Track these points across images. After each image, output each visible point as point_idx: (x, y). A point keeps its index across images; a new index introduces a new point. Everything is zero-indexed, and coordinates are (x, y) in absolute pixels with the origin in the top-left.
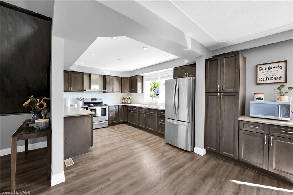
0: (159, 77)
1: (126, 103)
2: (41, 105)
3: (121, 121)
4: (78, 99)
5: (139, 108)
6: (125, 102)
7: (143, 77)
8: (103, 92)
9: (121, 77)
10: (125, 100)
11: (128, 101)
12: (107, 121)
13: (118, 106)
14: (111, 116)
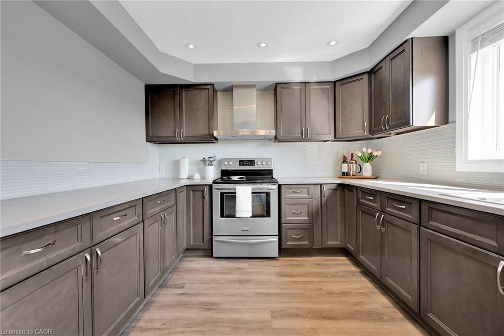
6: (353, 172)
10: (352, 165)
11: (363, 169)
12: (276, 239)
13: (320, 185)
14: (289, 222)
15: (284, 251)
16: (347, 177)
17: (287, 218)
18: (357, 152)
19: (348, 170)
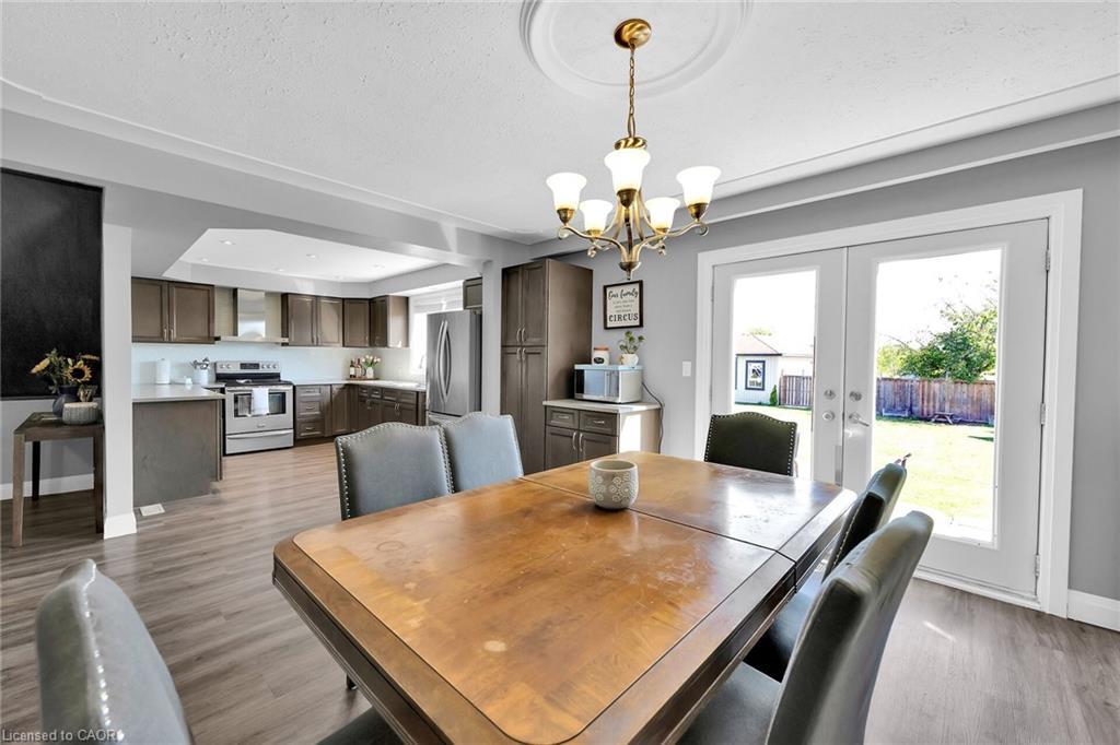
1: (360, 379)
2: (78, 373)
4: (195, 364)
5: (385, 392)
6: (358, 375)
7: (407, 299)
8: (283, 344)
9: (343, 299)
10: (358, 369)
11: (367, 372)
12: (292, 431)
13: (330, 386)
14: (303, 416)
15: (299, 442)
16: (354, 378)
17: (301, 413)
18: (362, 358)
19: (355, 373)
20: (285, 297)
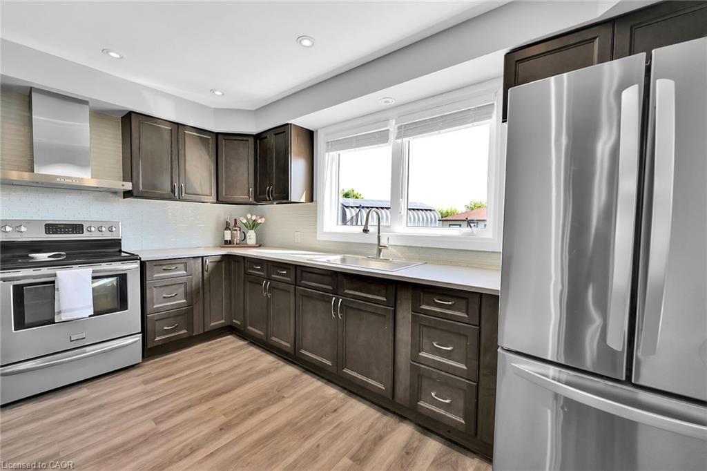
0: (392, 127)
1: (239, 246)
3: (215, 324)
5: (302, 271)
6: (236, 240)
7: (312, 134)
9: (217, 134)
10: (235, 232)
11: (248, 237)
12: (139, 338)
13: (201, 259)
14: (158, 310)
15: (150, 351)
16: (230, 246)
17: (155, 306)
18: (241, 219)
19: (232, 237)
20: (128, 120)
